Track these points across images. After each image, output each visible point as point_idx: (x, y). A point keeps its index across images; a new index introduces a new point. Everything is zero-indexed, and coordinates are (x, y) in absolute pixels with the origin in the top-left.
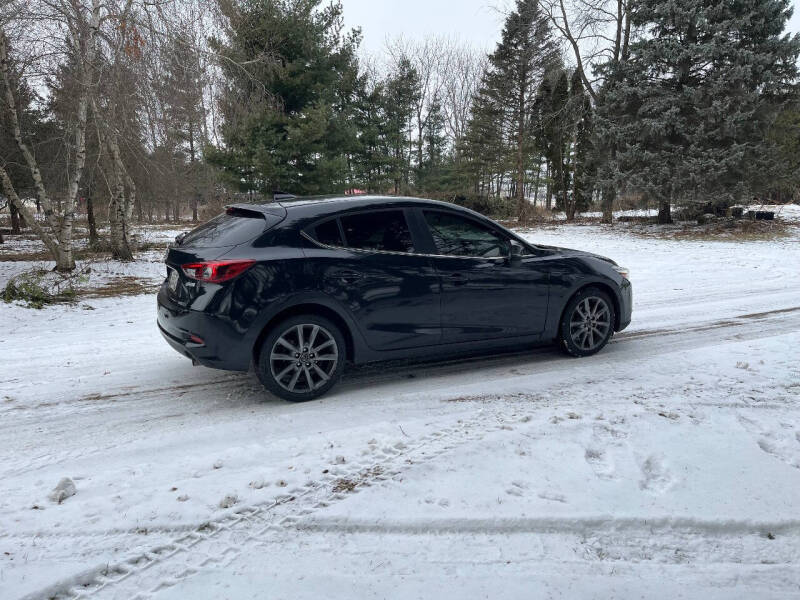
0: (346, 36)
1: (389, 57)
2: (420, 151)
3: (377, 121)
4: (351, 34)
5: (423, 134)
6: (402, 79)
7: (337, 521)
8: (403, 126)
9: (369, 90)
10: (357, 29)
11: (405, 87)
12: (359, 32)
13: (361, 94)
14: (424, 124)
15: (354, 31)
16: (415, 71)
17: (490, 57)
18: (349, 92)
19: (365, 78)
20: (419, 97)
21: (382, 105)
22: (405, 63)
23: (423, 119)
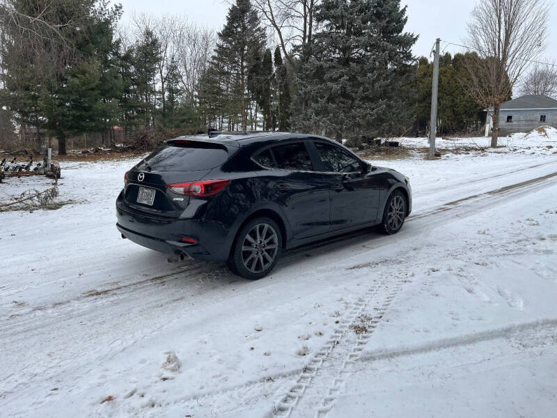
0: (110, 10)
1: (136, 28)
2: (164, 98)
3: (129, 75)
4: (114, 9)
5: (165, 86)
6: (148, 45)
7: (381, 351)
8: (150, 80)
9: (122, 52)
10: (118, 5)
11: (149, 51)
12: (121, 8)
13: (116, 54)
14: (165, 79)
15: (116, 7)
16: (156, 40)
17: (219, 34)
18: (107, 52)
19: (118, 42)
20: (161, 59)
21: (133, 64)
22: (149, 33)
23: (164, 76)
